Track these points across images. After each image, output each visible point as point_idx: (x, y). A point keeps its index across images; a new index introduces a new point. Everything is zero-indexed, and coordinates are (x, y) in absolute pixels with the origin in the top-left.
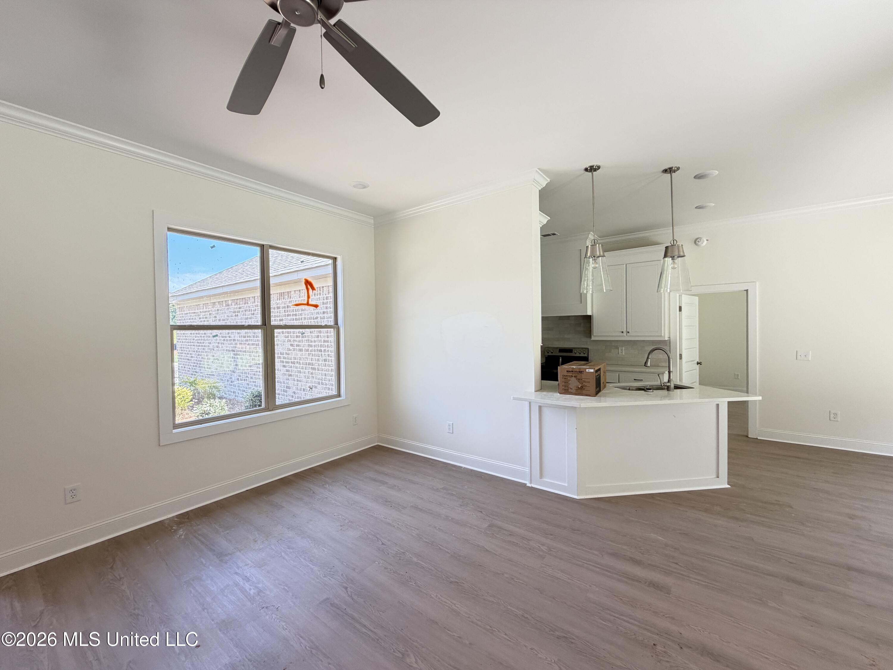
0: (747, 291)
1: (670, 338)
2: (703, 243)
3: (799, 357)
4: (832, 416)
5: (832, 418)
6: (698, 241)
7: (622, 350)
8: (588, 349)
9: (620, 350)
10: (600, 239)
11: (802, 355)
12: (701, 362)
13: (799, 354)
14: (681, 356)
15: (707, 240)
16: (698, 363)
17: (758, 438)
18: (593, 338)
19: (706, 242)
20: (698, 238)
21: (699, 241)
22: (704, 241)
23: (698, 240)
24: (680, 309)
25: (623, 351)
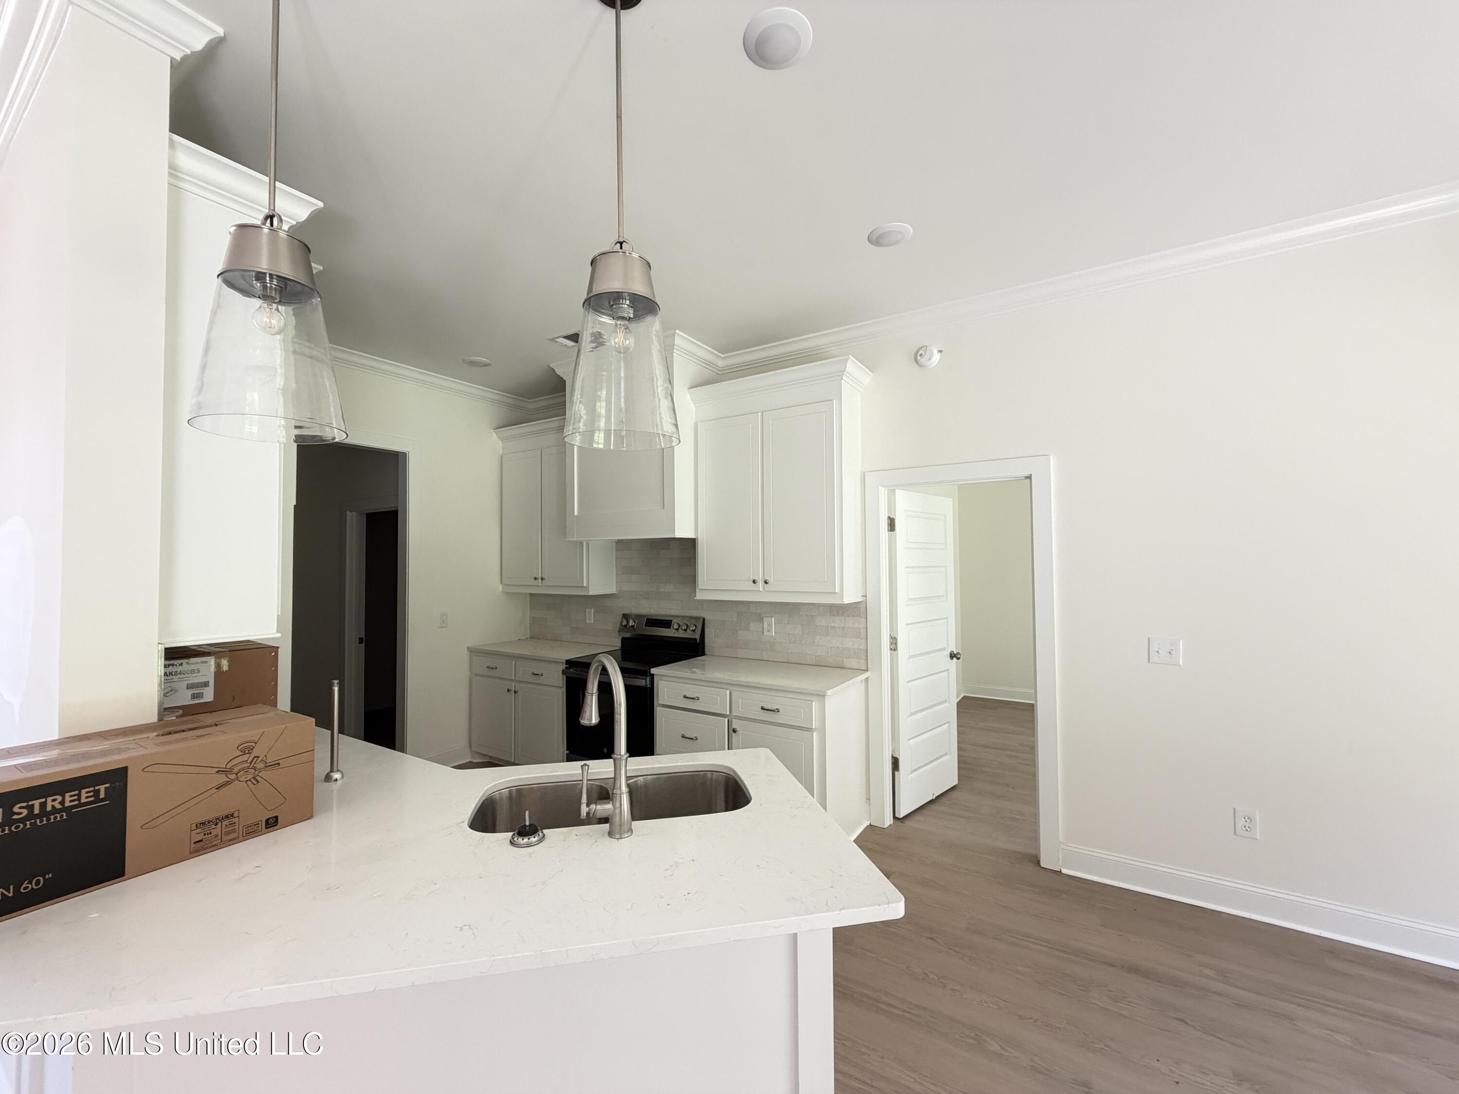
0: (1029, 477)
1: (866, 596)
2: (930, 359)
3: (1154, 657)
4: (1241, 822)
5: (1239, 831)
6: (921, 355)
7: (770, 625)
8: (704, 620)
9: (766, 624)
10: (722, 356)
11: (1160, 652)
12: (958, 653)
13: (1154, 648)
14: (894, 642)
15: (940, 351)
16: (953, 656)
17: (1064, 871)
18: (700, 596)
19: (937, 357)
20: (921, 348)
21: (923, 354)
22: (932, 354)
23: (921, 352)
24: (892, 525)
25: (771, 627)
